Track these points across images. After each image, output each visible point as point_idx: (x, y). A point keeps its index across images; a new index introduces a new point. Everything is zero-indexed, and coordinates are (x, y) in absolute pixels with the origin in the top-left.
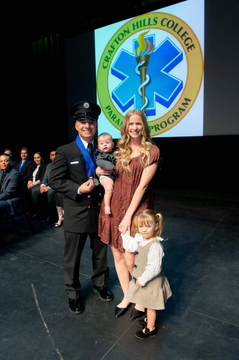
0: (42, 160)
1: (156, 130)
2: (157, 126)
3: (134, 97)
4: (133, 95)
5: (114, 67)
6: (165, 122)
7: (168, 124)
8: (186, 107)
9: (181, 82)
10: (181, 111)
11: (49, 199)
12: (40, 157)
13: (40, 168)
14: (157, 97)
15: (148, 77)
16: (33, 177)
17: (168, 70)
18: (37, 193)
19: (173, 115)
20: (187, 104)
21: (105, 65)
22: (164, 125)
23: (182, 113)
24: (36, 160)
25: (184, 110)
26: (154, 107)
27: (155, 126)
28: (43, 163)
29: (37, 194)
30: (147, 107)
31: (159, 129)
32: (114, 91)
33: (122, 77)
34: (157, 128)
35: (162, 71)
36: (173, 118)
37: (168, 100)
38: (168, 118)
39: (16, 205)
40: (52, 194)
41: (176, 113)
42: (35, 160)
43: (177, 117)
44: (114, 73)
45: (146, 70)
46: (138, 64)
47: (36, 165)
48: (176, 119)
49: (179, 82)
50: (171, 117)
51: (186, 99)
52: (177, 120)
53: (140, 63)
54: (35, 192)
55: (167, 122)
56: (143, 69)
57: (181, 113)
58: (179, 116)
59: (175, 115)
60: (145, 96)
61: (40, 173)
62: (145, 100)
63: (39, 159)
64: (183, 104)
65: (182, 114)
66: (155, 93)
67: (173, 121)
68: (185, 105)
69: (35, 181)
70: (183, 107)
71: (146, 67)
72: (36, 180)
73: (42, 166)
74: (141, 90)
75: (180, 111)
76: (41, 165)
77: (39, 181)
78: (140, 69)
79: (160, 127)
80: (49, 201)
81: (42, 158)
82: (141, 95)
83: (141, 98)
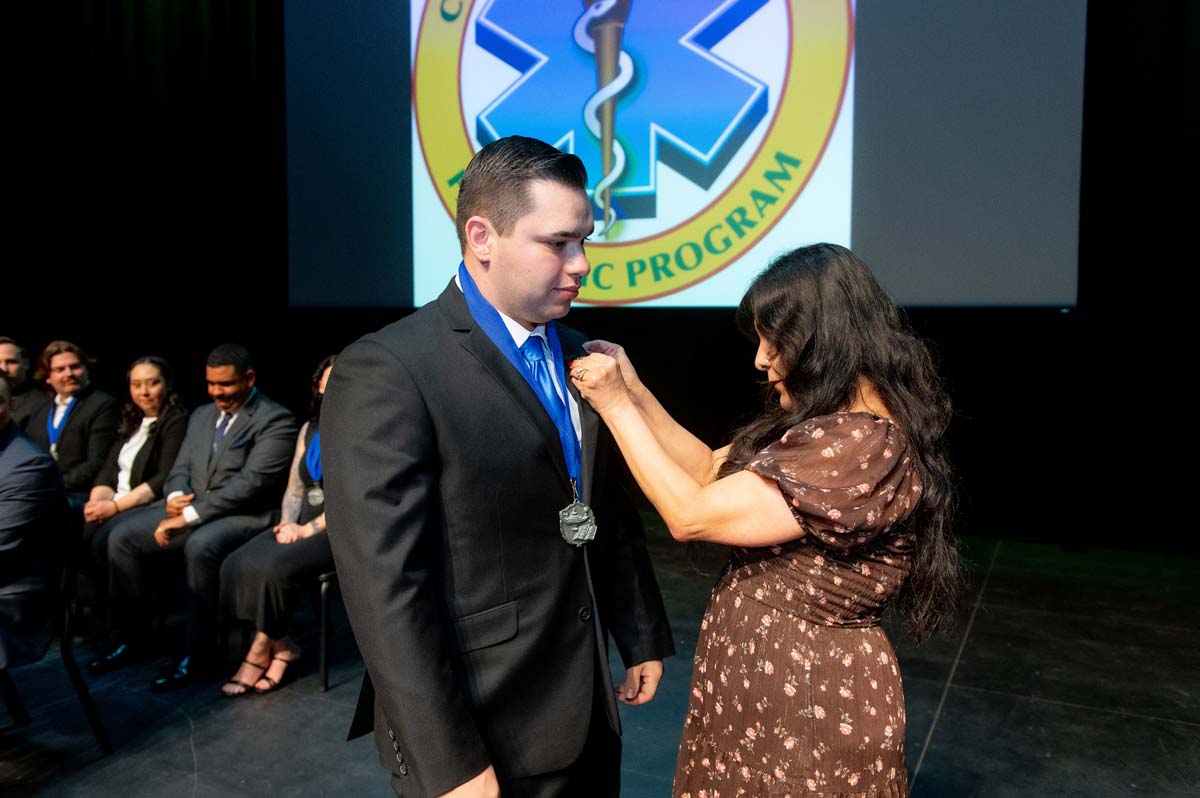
0: (169, 394)
1: (657, 278)
2: (660, 262)
3: (568, 141)
4: (565, 134)
5: (488, 16)
6: (695, 247)
7: (706, 254)
8: (782, 190)
9: (759, 89)
10: (761, 203)
11: (194, 578)
12: (162, 379)
13: (154, 430)
14: (662, 143)
15: (625, 61)
16: (118, 469)
17: (710, 37)
18: (137, 545)
19: (730, 220)
20: (785, 176)
21: (451, 9)
22: (689, 256)
23: (764, 212)
24: (142, 390)
25: (771, 200)
26: (647, 183)
27: (653, 260)
28: (171, 408)
29: (134, 547)
30: (619, 182)
31: (670, 274)
32: (486, 113)
33: (519, 60)
34: (659, 269)
35: (684, 41)
36: (728, 231)
37: (706, 158)
38: (709, 228)
39: (17, 617)
40: (207, 554)
41: (742, 211)
42: (137, 392)
43: (745, 228)
44: (488, 40)
45: (619, 35)
46: (586, 10)
47: (140, 415)
48: (741, 234)
49: (754, 89)
50: (719, 227)
51: (781, 158)
52: (745, 237)
53: (598, 7)
54: (126, 541)
55: (701, 243)
56: (608, 30)
57: (760, 210)
58: (751, 224)
59: (737, 218)
60: (613, 137)
61: (152, 452)
62: (613, 156)
63: (154, 390)
64: (770, 176)
65: (762, 216)
66: (654, 128)
67: (727, 242)
68: (780, 182)
69: (128, 487)
70: (768, 188)
71: (622, 25)
72: (134, 483)
73: (165, 422)
74: (599, 113)
75: (756, 204)
76: (158, 416)
77: (144, 489)
78: (595, 28)
79: (672, 266)
80: (192, 583)
81: (167, 384)
82: (598, 134)
83: (596, 146)
